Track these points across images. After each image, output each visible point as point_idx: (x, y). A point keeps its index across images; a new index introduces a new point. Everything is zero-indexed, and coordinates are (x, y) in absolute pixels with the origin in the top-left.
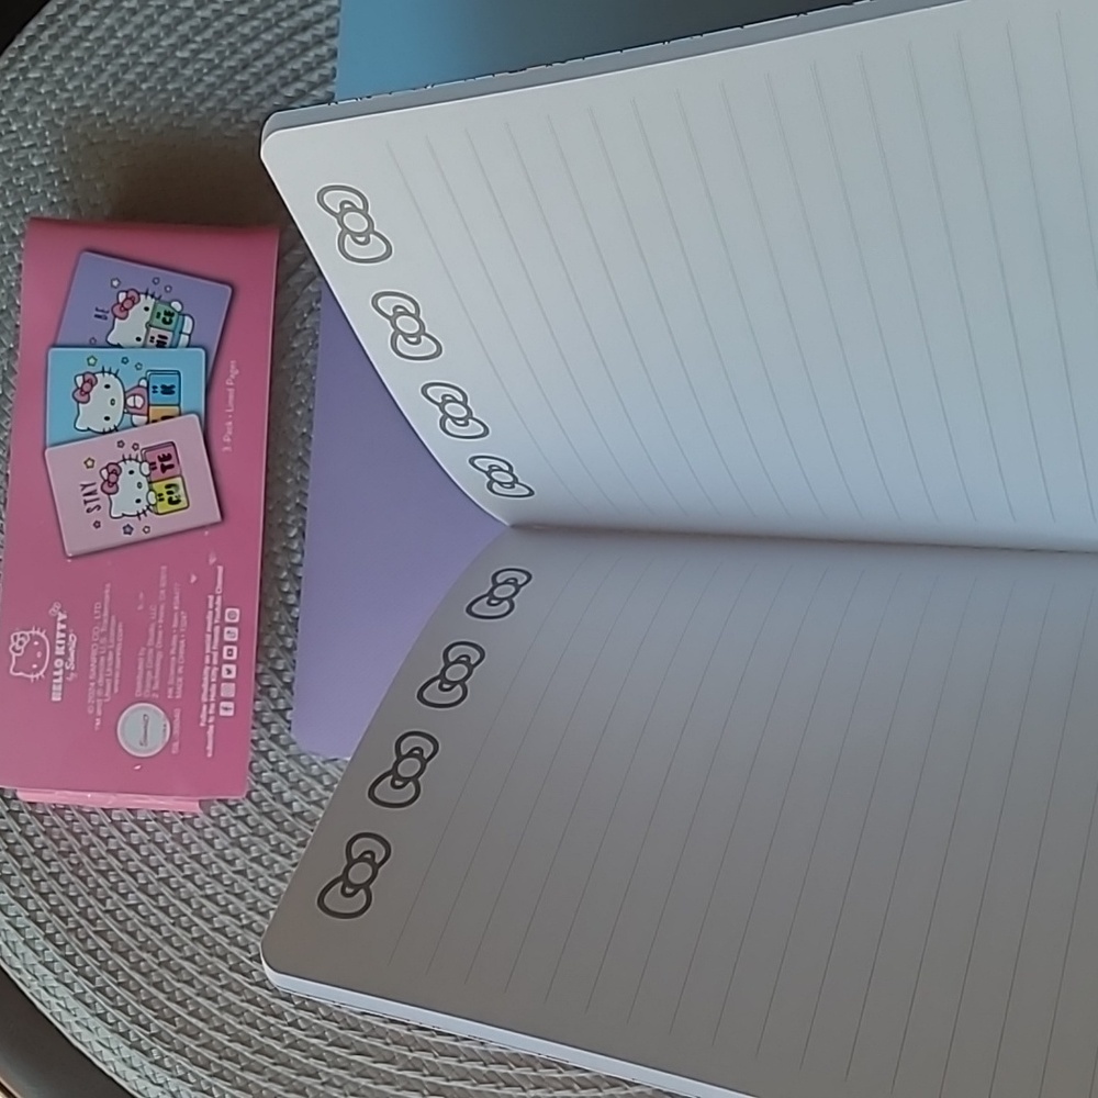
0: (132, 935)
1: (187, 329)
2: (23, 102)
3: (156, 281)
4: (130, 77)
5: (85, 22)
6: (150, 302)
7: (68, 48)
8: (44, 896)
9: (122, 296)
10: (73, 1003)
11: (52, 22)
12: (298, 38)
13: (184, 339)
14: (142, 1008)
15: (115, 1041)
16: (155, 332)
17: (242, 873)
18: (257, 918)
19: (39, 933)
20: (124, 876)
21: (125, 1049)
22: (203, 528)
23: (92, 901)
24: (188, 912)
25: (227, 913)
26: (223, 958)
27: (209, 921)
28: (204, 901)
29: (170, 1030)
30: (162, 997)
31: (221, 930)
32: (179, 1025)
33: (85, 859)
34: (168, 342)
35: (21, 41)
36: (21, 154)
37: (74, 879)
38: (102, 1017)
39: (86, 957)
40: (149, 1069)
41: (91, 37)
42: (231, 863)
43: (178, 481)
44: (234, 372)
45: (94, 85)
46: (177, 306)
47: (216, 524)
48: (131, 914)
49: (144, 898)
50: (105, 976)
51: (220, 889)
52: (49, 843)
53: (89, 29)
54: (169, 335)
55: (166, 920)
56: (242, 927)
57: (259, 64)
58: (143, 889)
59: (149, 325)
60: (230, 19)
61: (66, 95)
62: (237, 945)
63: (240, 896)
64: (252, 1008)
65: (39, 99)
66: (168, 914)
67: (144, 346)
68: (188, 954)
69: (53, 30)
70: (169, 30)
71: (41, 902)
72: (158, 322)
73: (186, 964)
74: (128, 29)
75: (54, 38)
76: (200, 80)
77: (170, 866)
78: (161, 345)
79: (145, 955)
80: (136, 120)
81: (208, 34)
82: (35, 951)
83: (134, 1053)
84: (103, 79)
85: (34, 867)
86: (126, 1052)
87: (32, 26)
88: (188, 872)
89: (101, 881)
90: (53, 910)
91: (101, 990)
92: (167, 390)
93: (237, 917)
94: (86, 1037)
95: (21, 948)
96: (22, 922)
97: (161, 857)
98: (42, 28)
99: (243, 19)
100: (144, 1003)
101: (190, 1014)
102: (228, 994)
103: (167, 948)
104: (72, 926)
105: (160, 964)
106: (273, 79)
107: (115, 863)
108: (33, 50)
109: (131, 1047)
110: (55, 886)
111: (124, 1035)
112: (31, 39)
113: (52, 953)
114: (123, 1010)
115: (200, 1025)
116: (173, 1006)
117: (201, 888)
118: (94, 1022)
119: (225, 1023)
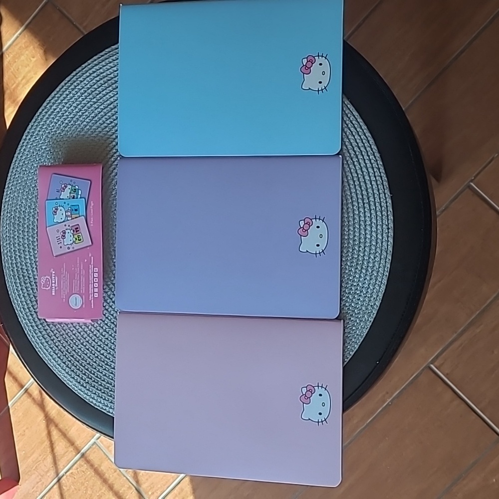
0: (80, 356)
1: (80, 193)
2: (39, 131)
3: (71, 181)
4: (66, 121)
5: (54, 107)
6: (70, 187)
7: (50, 115)
8: (57, 347)
9: (63, 186)
10: (66, 375)
11: (45, 108)
12: (109, 107)
13: (79, 196)
14: (83, 375)
15: (77, 384)
16: (72, 195)
17: (107, 339)
18: (111, 351)
19: (56, 356)
20: (77, 340)
21: (80, 386)
22: (87, 247)
23: (69, 348)
24: (94, 349)
25: (104, 349)
26: (104, 362)
27: (99, 352)
28: (98, 347)
29: (90, 381)
30: (88, 372)
31: (103, 354)
32: (93, 380)
33: (67, 336)
34: (75, 197)
35: (38, 114)
36: (40, 145)
37: (64, 342)
38: (73, 378)
39: (69, 362)
40: (86, 392)
41: (56, 111)
42: (104, 336)
43: (80, 234)
44: (92, 204)
45: (57, 125)
46: (77, 187)
47: (90, 246)
48: (79, 350)
49: (82, 346)
50: (73, 367)
51: (101, 343)
52: (57, 332)
53: (55, 109)
54: (75, 195)
55: (88, 352)
56: (108, 353)
57: (100, 115)
58: (82, 344)
59: (70, 193)
60: (91, 103)
61: (50, 128)
62: (107, 358)
63: (107, 345)
64: (111, 375)
65: (43, 130)
66: (89, 351)
67: (69, 199)
68: (95, 361)
69: (46, 110)
70: (76, 107)
71: (56, 348)
72: (72, 192)
73: (94, 363)
74: (65, 108)
75: (46, 113)
76: (84, 121)
77: (88, 338)
78: (74, 198)
79: (83, 361)
80: (68, 134)
81: (86, 108)
82: (55, 361)
83: (82, 387)
84: (59, 123)
85: (54, 339)
86: (80, 387)
87: (40, 110)
88: (93, 339)
89: (71, 342)
90: (60, 350)
91: (73, 371)
92: (76, 210)
93: (106, 351)
94: (70, 384)
95: (52, 361)
96: (52, 353)
97: (86, 335)
98: (43, 110)
99: (95, 103)
100: (84, 374)
101: (96, 377)
102: (105, 371)
103: (89, 360)
104: (64, 354)
105: (87, 364)
106: (104, 119)
107: (74, 337)
108: (41, 116)
109: (81, 386)
110: (60, 344)
111: (79, 383)
112: (41, 113)
113: (60, 362)
114: (78, 376)
115: (98, 379)
116: (91, 375)
117: (97, 343)
118: (71, 380)
119: (105, 379)
